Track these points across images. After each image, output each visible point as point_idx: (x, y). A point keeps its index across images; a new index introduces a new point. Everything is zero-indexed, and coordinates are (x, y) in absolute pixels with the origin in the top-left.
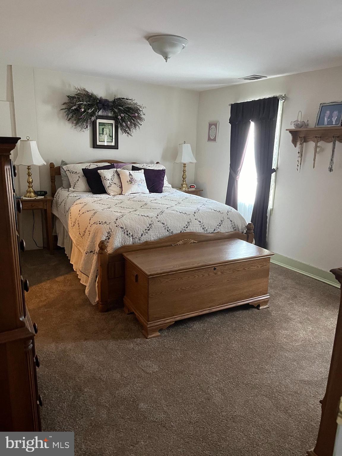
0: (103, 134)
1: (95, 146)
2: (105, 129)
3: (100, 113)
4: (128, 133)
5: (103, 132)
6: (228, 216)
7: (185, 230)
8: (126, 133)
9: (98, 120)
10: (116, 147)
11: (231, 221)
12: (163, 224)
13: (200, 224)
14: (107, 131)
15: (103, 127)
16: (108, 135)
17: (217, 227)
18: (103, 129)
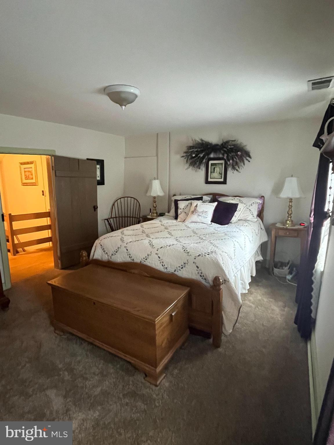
0: (214, 172)
1: (207, 182)
2: (216, 168)
3: (212, 156)
4: (237, 170)
5: (214, 171)
6: (195, 261)
7: (145, 261)
8: (235, 170)
9: (210, 161)
10: (224, 182)
11: (198, 267)
12: (127, 250)
13: (159, 259)
14: (217, 169)
15: (214, 167)
16: (218, 173)
17: (178, 268)
18: (214, 168)
